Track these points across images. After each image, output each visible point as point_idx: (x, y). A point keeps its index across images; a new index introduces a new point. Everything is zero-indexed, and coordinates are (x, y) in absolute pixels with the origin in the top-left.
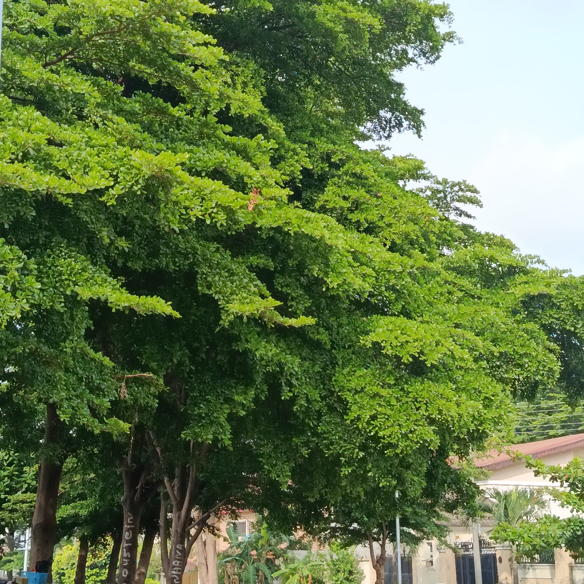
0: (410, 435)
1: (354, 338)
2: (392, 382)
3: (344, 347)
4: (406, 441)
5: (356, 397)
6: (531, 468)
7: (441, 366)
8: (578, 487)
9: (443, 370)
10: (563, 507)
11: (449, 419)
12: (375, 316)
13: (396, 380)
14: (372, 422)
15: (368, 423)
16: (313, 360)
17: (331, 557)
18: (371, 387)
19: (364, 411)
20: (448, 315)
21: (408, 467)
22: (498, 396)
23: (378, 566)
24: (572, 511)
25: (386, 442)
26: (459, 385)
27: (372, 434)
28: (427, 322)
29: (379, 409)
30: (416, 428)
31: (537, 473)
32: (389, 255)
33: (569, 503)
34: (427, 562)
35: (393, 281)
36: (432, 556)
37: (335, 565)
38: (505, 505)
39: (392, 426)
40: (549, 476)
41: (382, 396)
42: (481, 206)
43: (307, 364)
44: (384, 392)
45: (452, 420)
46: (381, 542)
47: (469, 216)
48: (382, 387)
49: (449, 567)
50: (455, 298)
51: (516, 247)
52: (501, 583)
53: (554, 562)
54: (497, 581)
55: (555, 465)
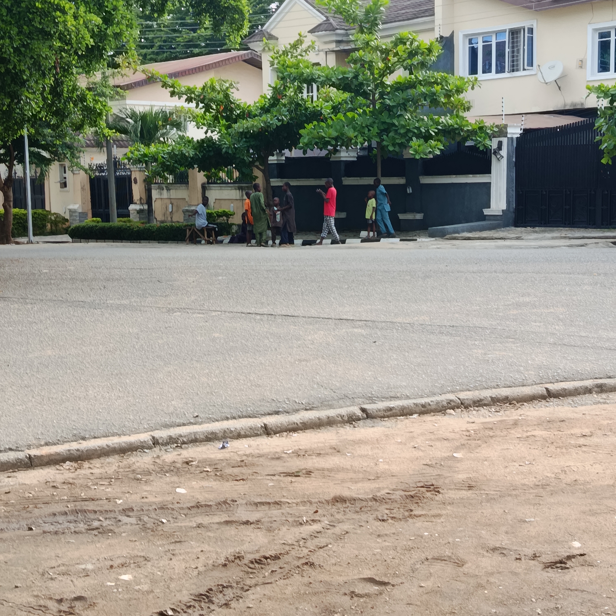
0: (23, 49)
4: (18, 56)
6: (166, 88)
8: (213, 109)
10: (198, 128)
21: (23, 83)
22: (119, 10)
23: (6, 188)
24: (206, 133)
30: (29, 41)
31: (173, 94)
33: (204, 124)
34: (60, 183)
36: (65, 178)
38: (142, 126)
40: (185, 97)
45: (69, 34)
46: (8, 164)
49: (83, 189)
52: (136, 203)
53: (187, 183)
54: (132, 202)
55: (191, 86)
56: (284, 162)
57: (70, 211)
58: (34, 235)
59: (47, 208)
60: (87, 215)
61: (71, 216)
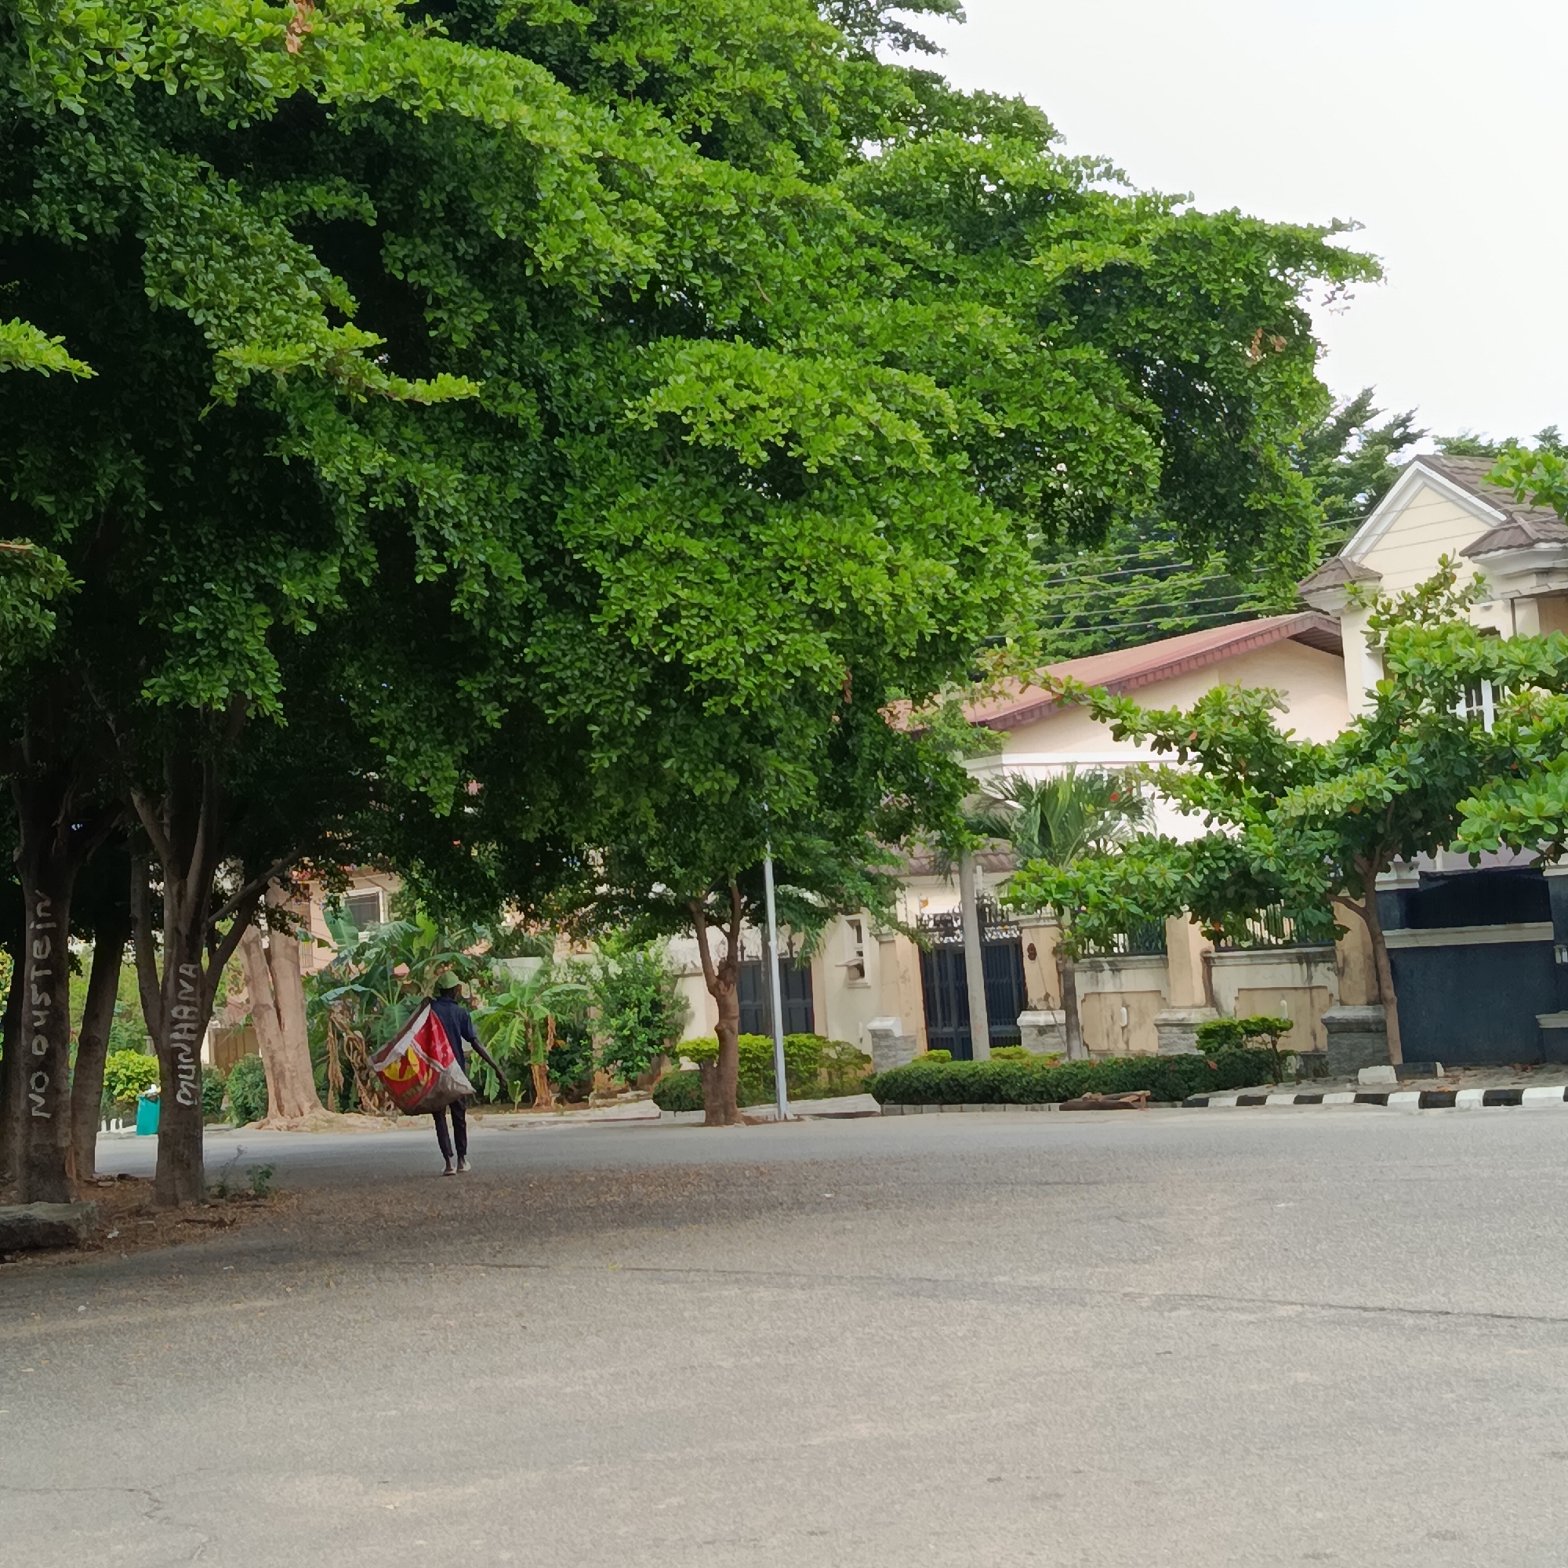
0: (768, 658)
1: (611, 404)
2: (718, 520)
3: (585, 429)
4: (757, 674)
5: (622, 563)
6: (1103, 721)
7: (846, 473)
8: (1223, 762)
9: (855, 482)
10: (1186, 813)
11: (869, 610)
12: (666, 341)
13: (727, 512)
14: (666, 628)
15: (656, 630)
16: (502, 469)
17: (605, 970)
18: (659, 536)
19: (643, 600)
20: (867, 332)
21: (767, 740)
22: (998, 543)
23: (722, 985)
24: (1208, 823)
25: (705, 678)
26: (895, 519)
27: (667, 659)
28: (811, 354)
29: (684, 593)
30: (782, 637)
32: (699, 169)
33: (1200, 803)
34: (850, 968)
35: (714, 244)
36: (860, 954)
37: (614, 990)
38: (1043, 816)
39: (720, 635)
40: (1151, 738)
41: (691, 558)
42: (962, 19)
43: (484, 481)
44: (695, 548)
45: (876, 613)
46: (726, 927)
47: (930, 48)
48: (691, 533)
49: (904, 978)
50: (888, 283)
51: (1055, 133)
52: (1035, 1009)
53: (1164, 951)
54: (1024, 1005)
55: (1167, 709)
56: (1417, 886)
57: (874, 1034)
58: (791, 1097)
59: (819, 1030)
60: (914, 1042)
61: (876, 1047)
